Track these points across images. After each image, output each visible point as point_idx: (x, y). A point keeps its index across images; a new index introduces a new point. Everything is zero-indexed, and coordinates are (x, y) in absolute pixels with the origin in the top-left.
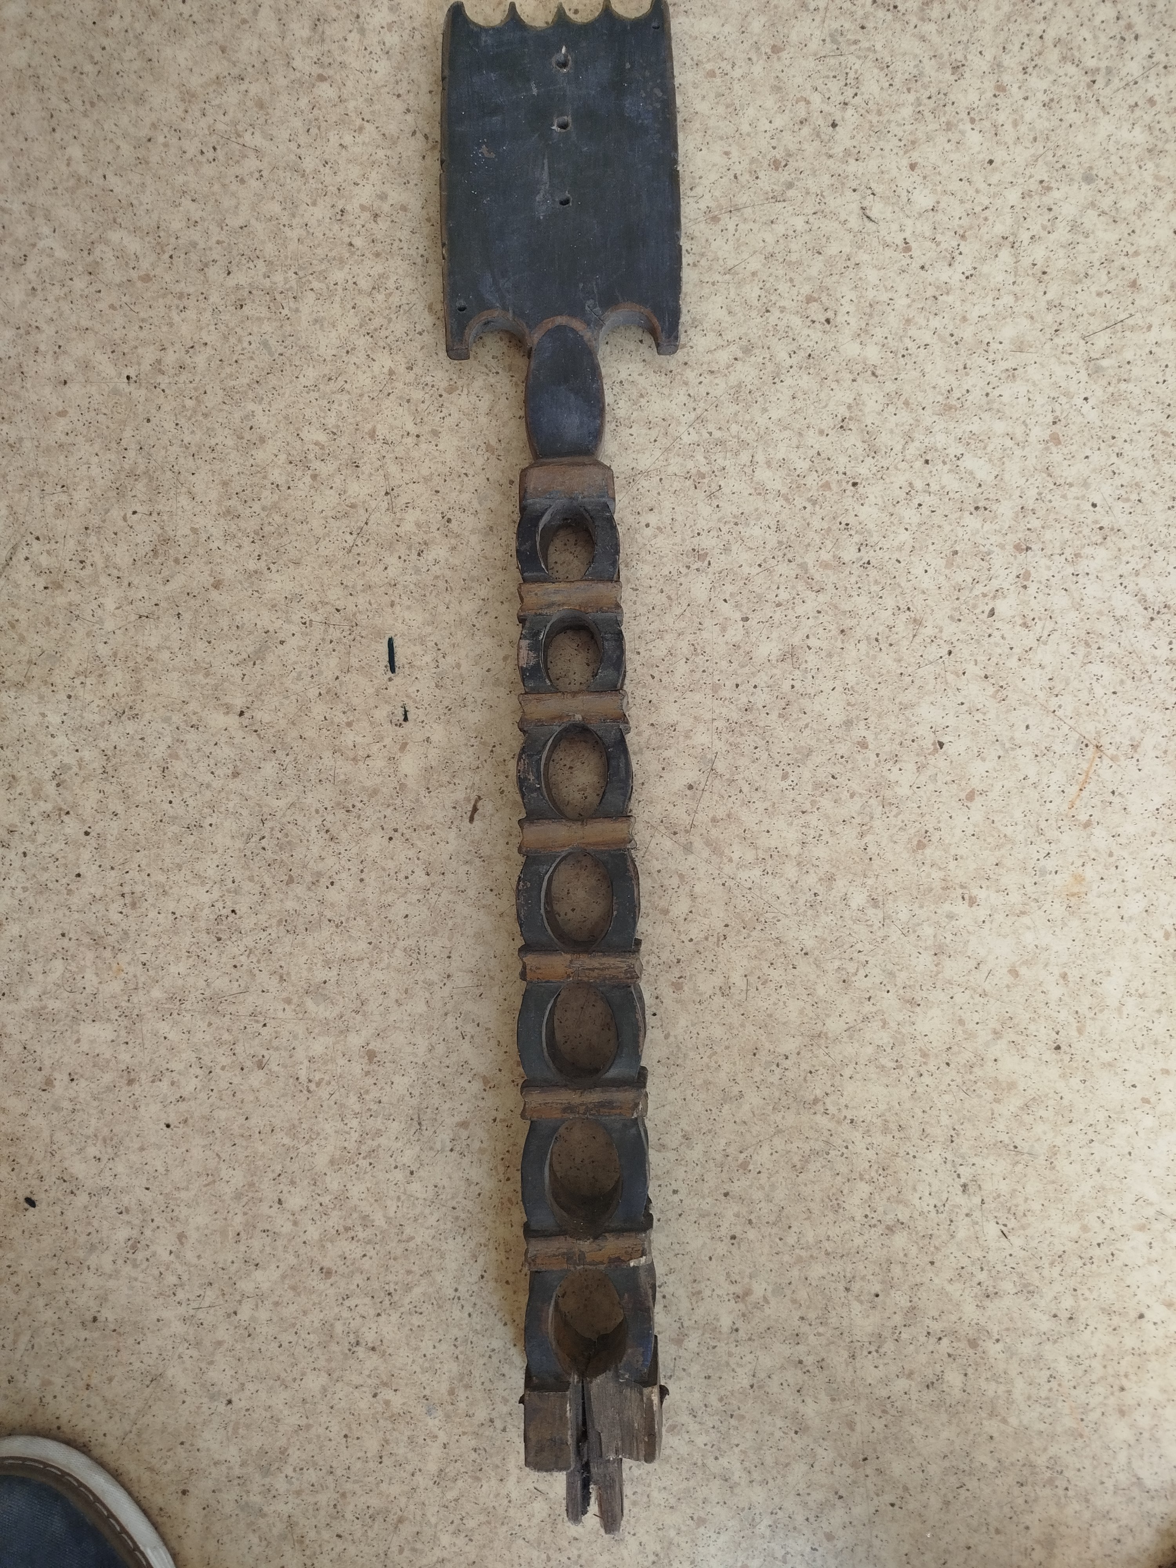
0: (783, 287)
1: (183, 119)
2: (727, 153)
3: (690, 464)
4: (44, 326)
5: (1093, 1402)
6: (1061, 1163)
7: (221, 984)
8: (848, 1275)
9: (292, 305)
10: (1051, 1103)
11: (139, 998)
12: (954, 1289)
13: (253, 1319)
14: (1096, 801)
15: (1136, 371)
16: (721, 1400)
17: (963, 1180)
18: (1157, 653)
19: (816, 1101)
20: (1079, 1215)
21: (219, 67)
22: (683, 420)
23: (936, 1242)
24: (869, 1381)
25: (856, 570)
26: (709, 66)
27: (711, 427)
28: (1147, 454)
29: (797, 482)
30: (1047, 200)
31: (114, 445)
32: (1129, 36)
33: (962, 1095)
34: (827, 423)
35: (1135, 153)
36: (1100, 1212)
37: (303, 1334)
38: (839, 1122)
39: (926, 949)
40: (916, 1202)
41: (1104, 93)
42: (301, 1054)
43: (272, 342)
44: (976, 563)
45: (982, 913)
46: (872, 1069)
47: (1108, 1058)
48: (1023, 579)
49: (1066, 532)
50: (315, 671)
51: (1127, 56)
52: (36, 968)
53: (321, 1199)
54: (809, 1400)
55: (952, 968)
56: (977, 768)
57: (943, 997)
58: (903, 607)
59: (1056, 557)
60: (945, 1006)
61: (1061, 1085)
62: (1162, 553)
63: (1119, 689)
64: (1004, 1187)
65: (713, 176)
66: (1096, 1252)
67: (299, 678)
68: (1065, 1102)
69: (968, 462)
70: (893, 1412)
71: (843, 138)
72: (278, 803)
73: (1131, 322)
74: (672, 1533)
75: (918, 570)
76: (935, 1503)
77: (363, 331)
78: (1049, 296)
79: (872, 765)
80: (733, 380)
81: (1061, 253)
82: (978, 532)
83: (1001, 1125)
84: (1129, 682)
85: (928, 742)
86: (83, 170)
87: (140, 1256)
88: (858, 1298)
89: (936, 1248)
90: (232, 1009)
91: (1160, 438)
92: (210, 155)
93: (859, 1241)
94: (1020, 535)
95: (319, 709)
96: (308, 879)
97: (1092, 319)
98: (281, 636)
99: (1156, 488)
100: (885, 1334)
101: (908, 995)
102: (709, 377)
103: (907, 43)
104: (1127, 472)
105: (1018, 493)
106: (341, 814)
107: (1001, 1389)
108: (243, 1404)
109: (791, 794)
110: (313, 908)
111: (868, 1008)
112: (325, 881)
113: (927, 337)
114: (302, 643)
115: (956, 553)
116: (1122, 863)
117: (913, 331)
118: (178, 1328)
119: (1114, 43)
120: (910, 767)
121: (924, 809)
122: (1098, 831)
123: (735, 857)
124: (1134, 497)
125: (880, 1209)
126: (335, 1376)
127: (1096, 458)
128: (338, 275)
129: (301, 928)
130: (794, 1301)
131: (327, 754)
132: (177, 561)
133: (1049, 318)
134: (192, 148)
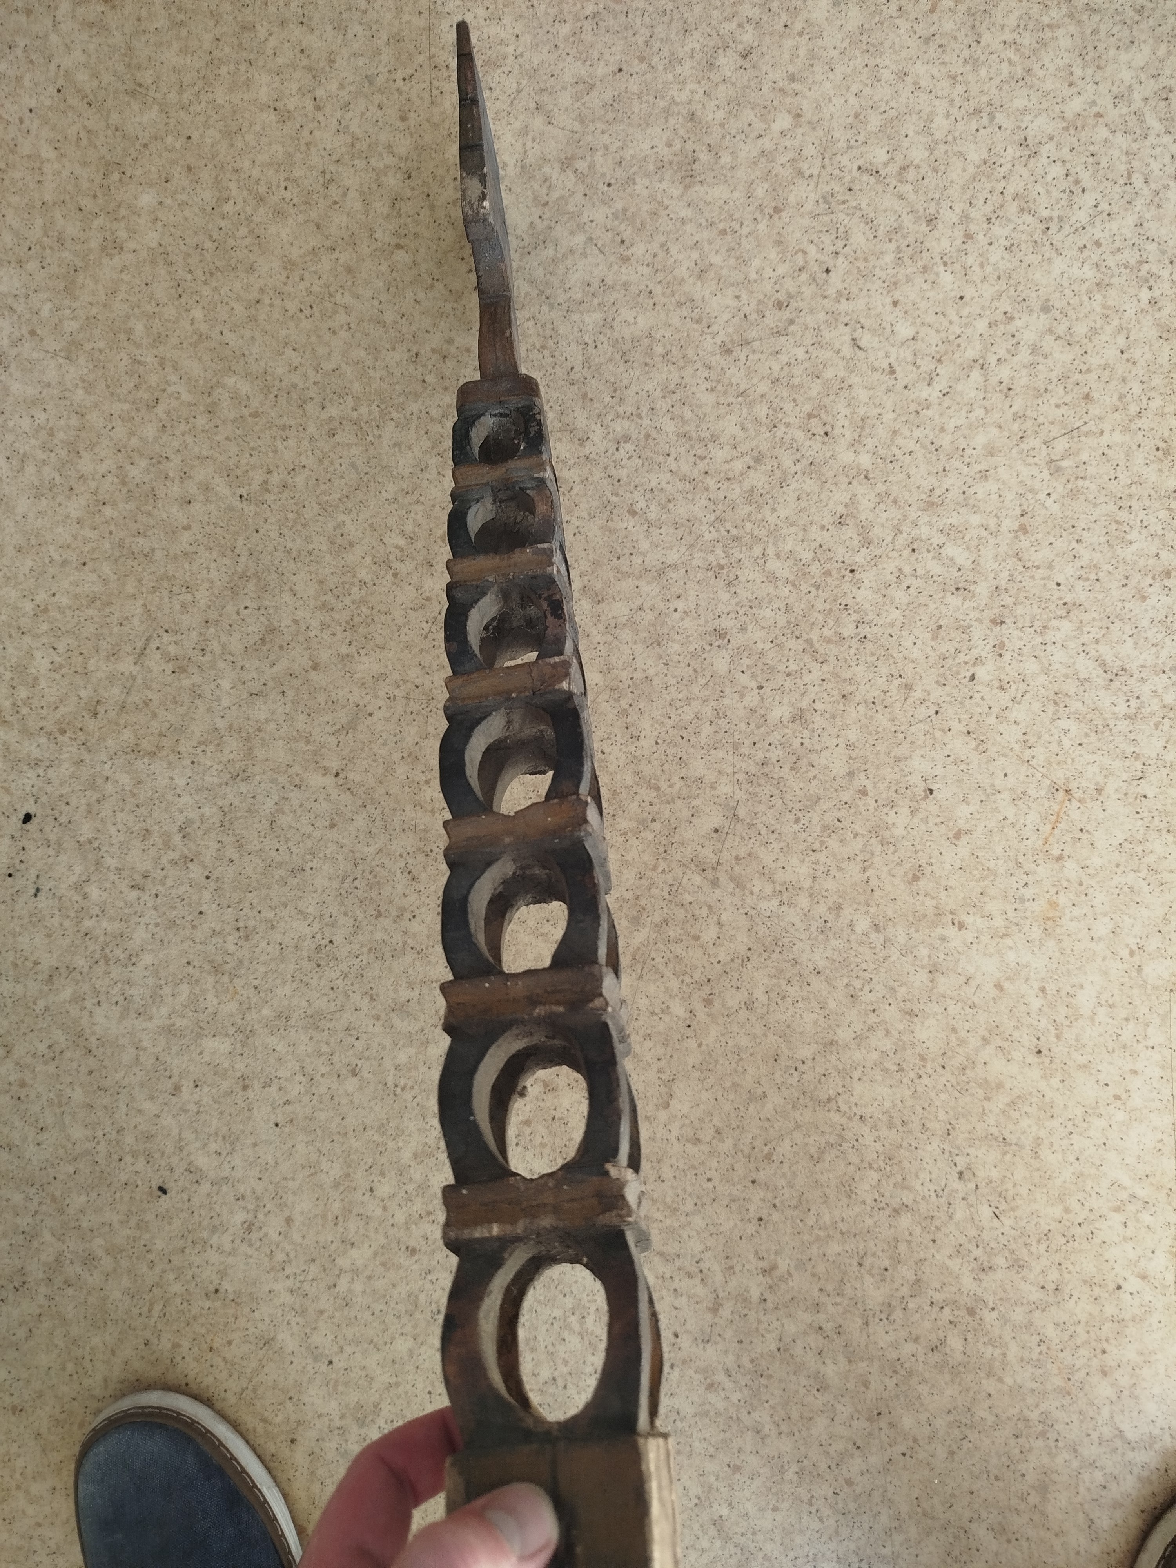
0: (788, 406)
1: (285, 284)
2: (737, 297)
3: (711, 558)
4: (173, 457)
5: (1078, 1364)
6: (1044, 1152)
7: (321, 1003)
8: (861, 1252)
9: (376, 432)
10: (1034, 1100)
11: (252, 1016)
12: (954, 1264)
13: (349, 1290)
14: (1067, 838)
15: (1092, 470)
16: (752, 1361)
17: (959, 1168)
18: (1116, 709)
19: (829, 1100)
20: (1061, 1198)
21: (315, 240)
22: (705, 520)
23: (937, 1223)
24: (882, 1344)
25: (855, 644)
26: (721, 226)
27: (728, 526)
28: (1103, 539)
29: (803, 571)
30: (1011, 328)
31: (229, 552)
32: (1077, 190)
33: (957, 1094)
34: (827, 520)
35: (1084, 287)
36: (1080, 1196)
37: (393, 1304)
38: (850, 1119)
39: (922, 967)
40: (919, 1187)
41: (1057, 238)
42: (388, 1063)
43: (359, 463)
44: (958, 635)
45: (970, 936)
46: (878, 1071)
47: (1083, 1060)
48: (999, 649)
49: (1035, 607)
50: (398, 738)
51: (1076, 207)
52: (167, 991)
53: (406, 1188)
54: (829, 1362)
55: (945, 984)
56: (963, 812)
57: (938, 1009)
58: (896, 674)
59: (1027, 630)
60: (940, 1017)
61: (1042, 1085)
62: (1119, 624)
63: (1084, 741)
64: (995, 1174)
65: (726, 316)
66: (1078, 1231)
67: (385, 744)
68: (1047, 1099)
69: (950, 550)
70: (903, 1372)
71: (835, 281)
72: (367, 849)
73: (1085, 428)
74: (712, 1479)
75: (908, 642)
76: (941, 1452)
77: (435, 452)
78: (1014, 409)
79: (871, 809)
80: (747, 485)
81: (1024, 372)
82: (958, 609)
83: (991, 1120)
84: (1093, 734)
85: (920, 790)
86: (204, 328)
87: (254, 1236)
88: (869, 1272)
89: (938, 1228)
90: (331, 1025)
91: (1114, 526)
92: (308, 312)
93: (869, 1222)
94: (996, 611)
95: (402, 770)
96: (394, 913)
97: (1052, 427)
98: (370, 709)
99: (1111, 569)
100: (894, 1303)
101: (908, 1006)
102: (727, 484)
103: (889, 201)
104: (1087, 556)
105: (992, 575)
106: (421, 858)
107: (997, 1352)
108: (342, 1365)
109: (802, 836)
110: (398, 937)
111: (872, 1019)
112: (407, 915)
113: (911, 445)
114: (388, 715)
115: (940, 627)
116: (1091, 891)
117: (899, 441)
118: (287, 1298)
119: (1065, 196)
120: (905, 811)
121: (918, 847)
122: (1070, 864)
123: (756, 890)
124: (1093, 576)
125: (887, 1194)
126: (420, 1340)
127: (1059, 544)
128: (413, 407)
129: (388, 955)
130: (813, 1275)
131: (409, 808)
132: (281, 647)
133: (1015, 427)
134: (292, 306)
